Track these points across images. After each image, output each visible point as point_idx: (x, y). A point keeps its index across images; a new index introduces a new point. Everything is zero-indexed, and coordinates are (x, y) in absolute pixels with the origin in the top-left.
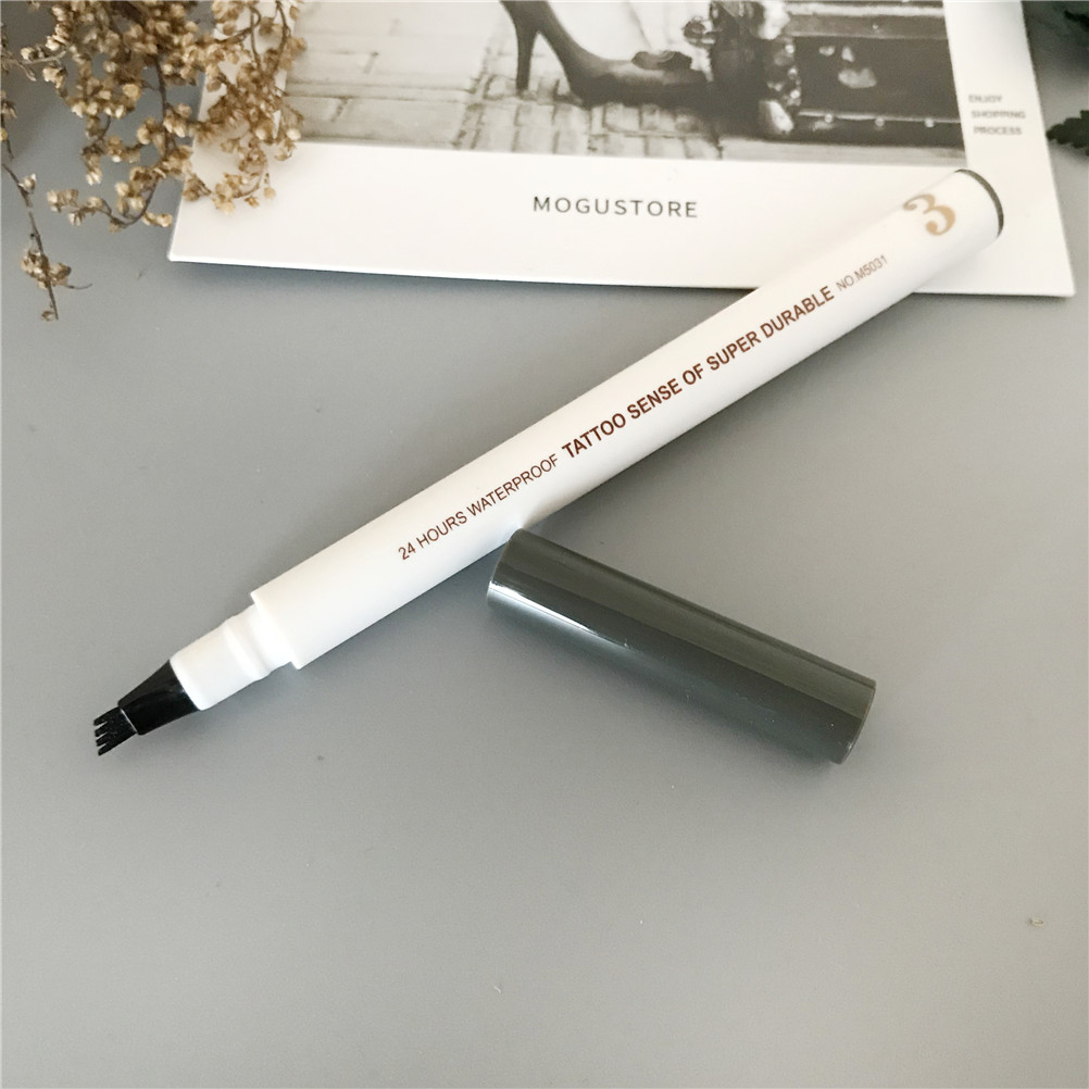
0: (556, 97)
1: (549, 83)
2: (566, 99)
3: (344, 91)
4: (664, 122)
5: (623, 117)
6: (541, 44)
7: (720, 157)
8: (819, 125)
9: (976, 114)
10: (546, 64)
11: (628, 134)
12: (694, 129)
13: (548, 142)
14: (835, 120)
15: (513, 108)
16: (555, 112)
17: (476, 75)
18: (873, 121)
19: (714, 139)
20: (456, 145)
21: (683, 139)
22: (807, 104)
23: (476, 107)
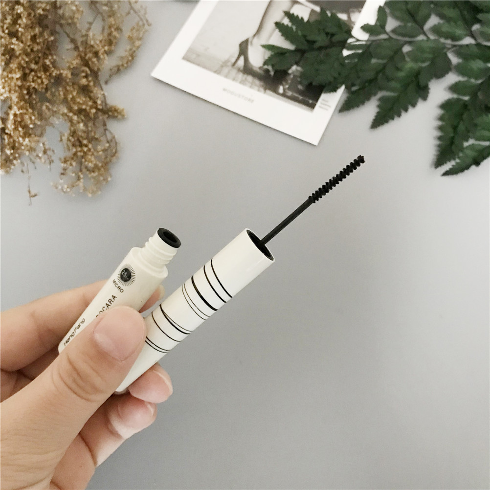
0: (239, 70)
1: (239, 66)
2: (241, 71)
3: (198, 54)
4: (257, 82)
5: (250, 78)
6: (242, 58)
7: (264, 93)
8: (289, 94)
9: (321, 103)
10: (241, 62)
11: (249, 82)
12: (262, 86)
13: (232, 78)
14: (292, 94)
15: (230, 69)
16: (237, 73)
17: (226, 59)
18: (299, 97)
19: (265, 89)
20: (215, 72)
21: (259, 87)
22: (289, 89)
23: (222, 66)
